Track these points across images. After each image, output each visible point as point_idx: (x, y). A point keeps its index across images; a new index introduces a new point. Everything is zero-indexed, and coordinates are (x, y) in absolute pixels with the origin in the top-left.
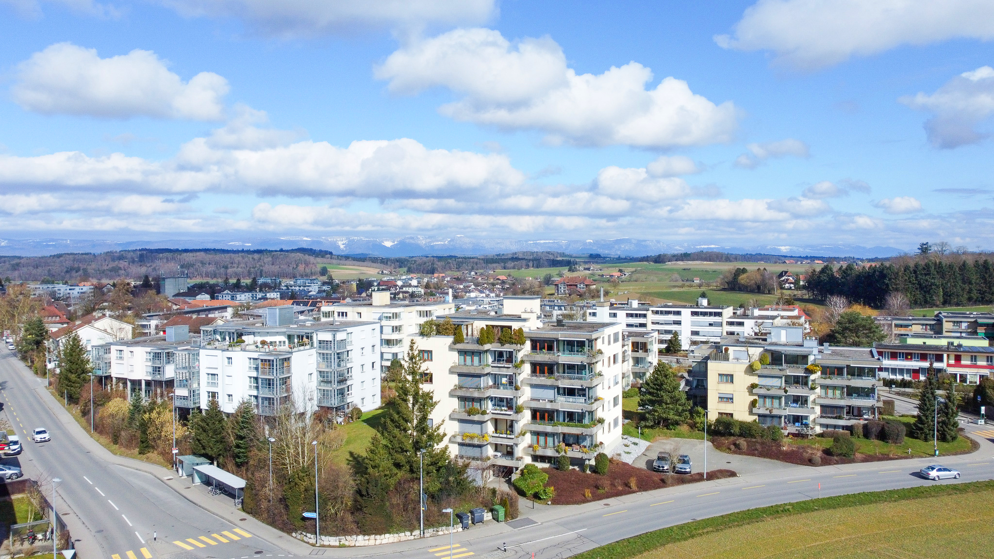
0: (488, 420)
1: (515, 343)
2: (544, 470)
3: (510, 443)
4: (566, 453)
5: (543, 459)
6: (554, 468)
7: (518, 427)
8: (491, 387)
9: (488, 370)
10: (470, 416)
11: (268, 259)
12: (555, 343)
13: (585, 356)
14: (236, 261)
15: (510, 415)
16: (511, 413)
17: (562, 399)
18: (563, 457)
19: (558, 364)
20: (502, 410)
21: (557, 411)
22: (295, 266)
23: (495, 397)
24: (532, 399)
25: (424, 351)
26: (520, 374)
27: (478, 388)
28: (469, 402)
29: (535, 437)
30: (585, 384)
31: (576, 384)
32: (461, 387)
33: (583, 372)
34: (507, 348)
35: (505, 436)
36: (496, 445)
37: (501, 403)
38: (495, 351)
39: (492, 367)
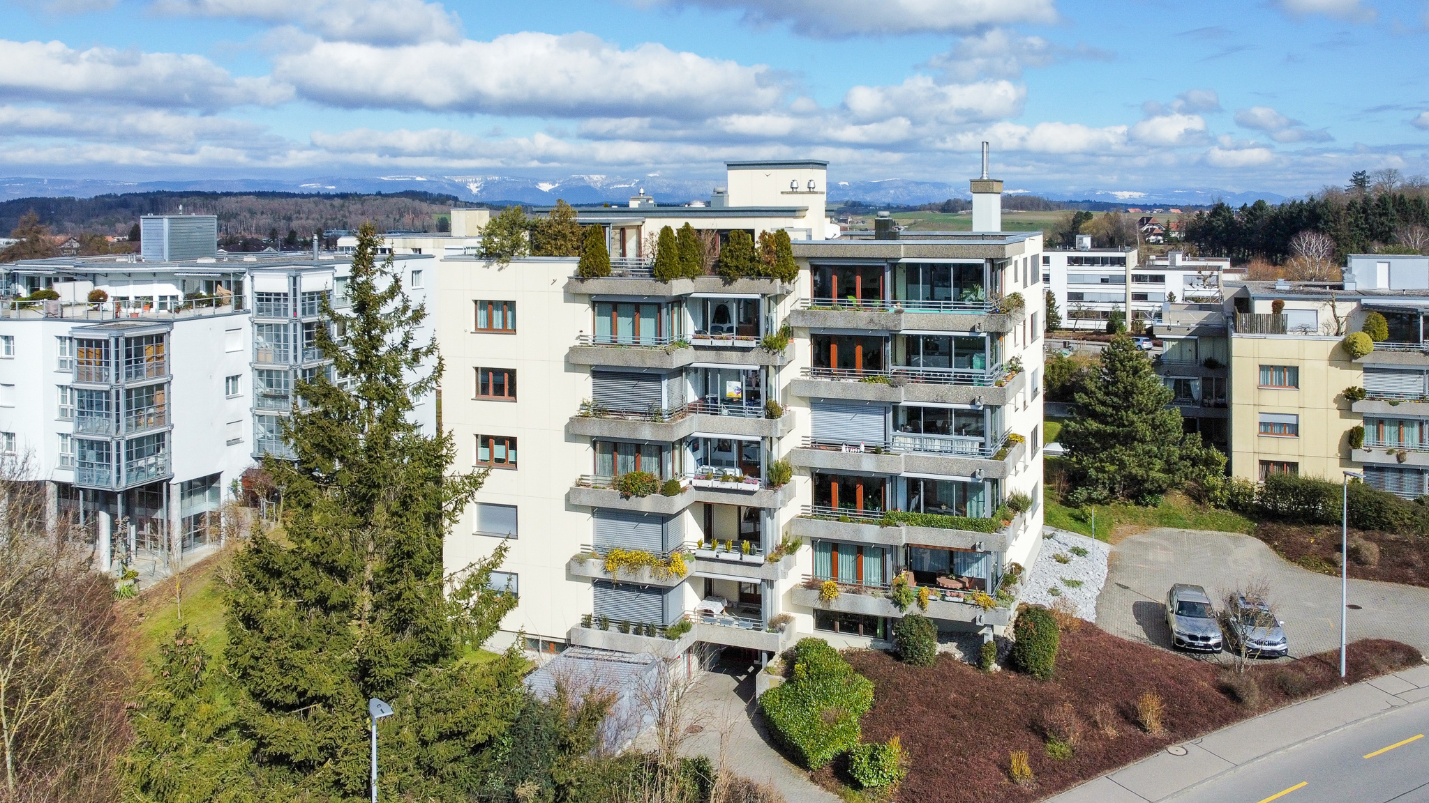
0: (684, 510)
1: (767, 275)
2: (856, 661)
3: (750, 577)
4: (922, 605)
5: (850, 623)
6: (886, 652)
7: (775, 530)
8: (693, 409)
9: (682, 358)
10: (627, 497)
11: (355, 206)
12: (888, 275)
13: (982, 312)
14: (305, 209)
15: (751, 493)
16: (756, 487)
17: (905, 441)
18: (917, 619)
19: (894, 336)
20: (725, 478)
21: (894, 478)
22: (398, 217)
23: (706, 440)
24: (816, 445)
25: (491, 302)
26: (778, 369)
27: (653, 413)
28: (626, 453)
29: (825, 557)
30: (982, 395)
31: (954, 398)
32: (600, 411)
33: (977, 361)
34: (744, 289)
35: (735, 556)
36: (709, 582)
37: (724, 456)
38: (705, 300)
39: (697, 348)
